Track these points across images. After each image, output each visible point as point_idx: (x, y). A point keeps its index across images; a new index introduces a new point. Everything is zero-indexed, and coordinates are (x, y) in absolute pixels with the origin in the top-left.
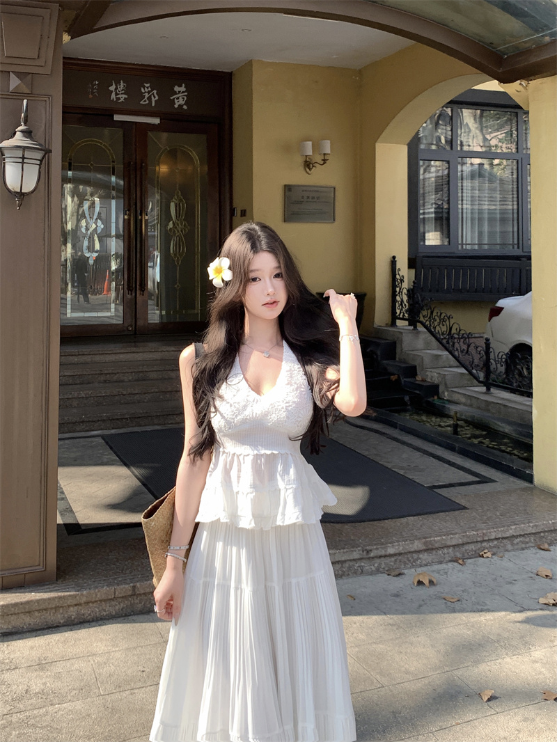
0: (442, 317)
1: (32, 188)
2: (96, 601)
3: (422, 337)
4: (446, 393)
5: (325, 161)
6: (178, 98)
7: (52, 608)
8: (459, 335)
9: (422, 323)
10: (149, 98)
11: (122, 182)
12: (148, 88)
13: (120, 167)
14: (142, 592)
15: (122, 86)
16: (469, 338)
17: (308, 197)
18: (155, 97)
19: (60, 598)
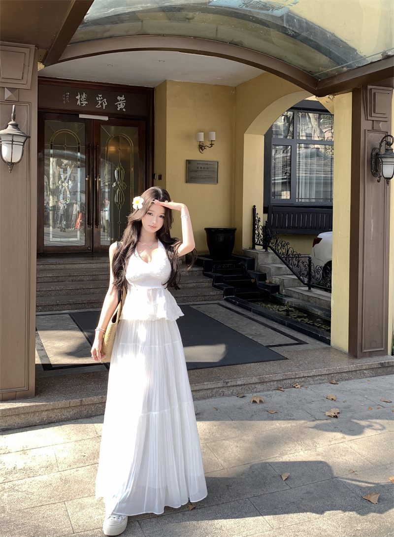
0: (283, 244)
1: (18, 160)
2: (59, 409)
3: (270, 256)
4: (284, 291)
5: (212, 145)
6: (120, 104)
7: (32, 412)
8: (293, 255)
9: (270, 247)
10: (102, 104)
11: (84, 157)
12: (100, 97)
13: (83, 147)
14: (86, 403)
15: (84, 96)
16: (299, 257)
17: (201, 168)
18: (105, 103)
19: (36, 406)
